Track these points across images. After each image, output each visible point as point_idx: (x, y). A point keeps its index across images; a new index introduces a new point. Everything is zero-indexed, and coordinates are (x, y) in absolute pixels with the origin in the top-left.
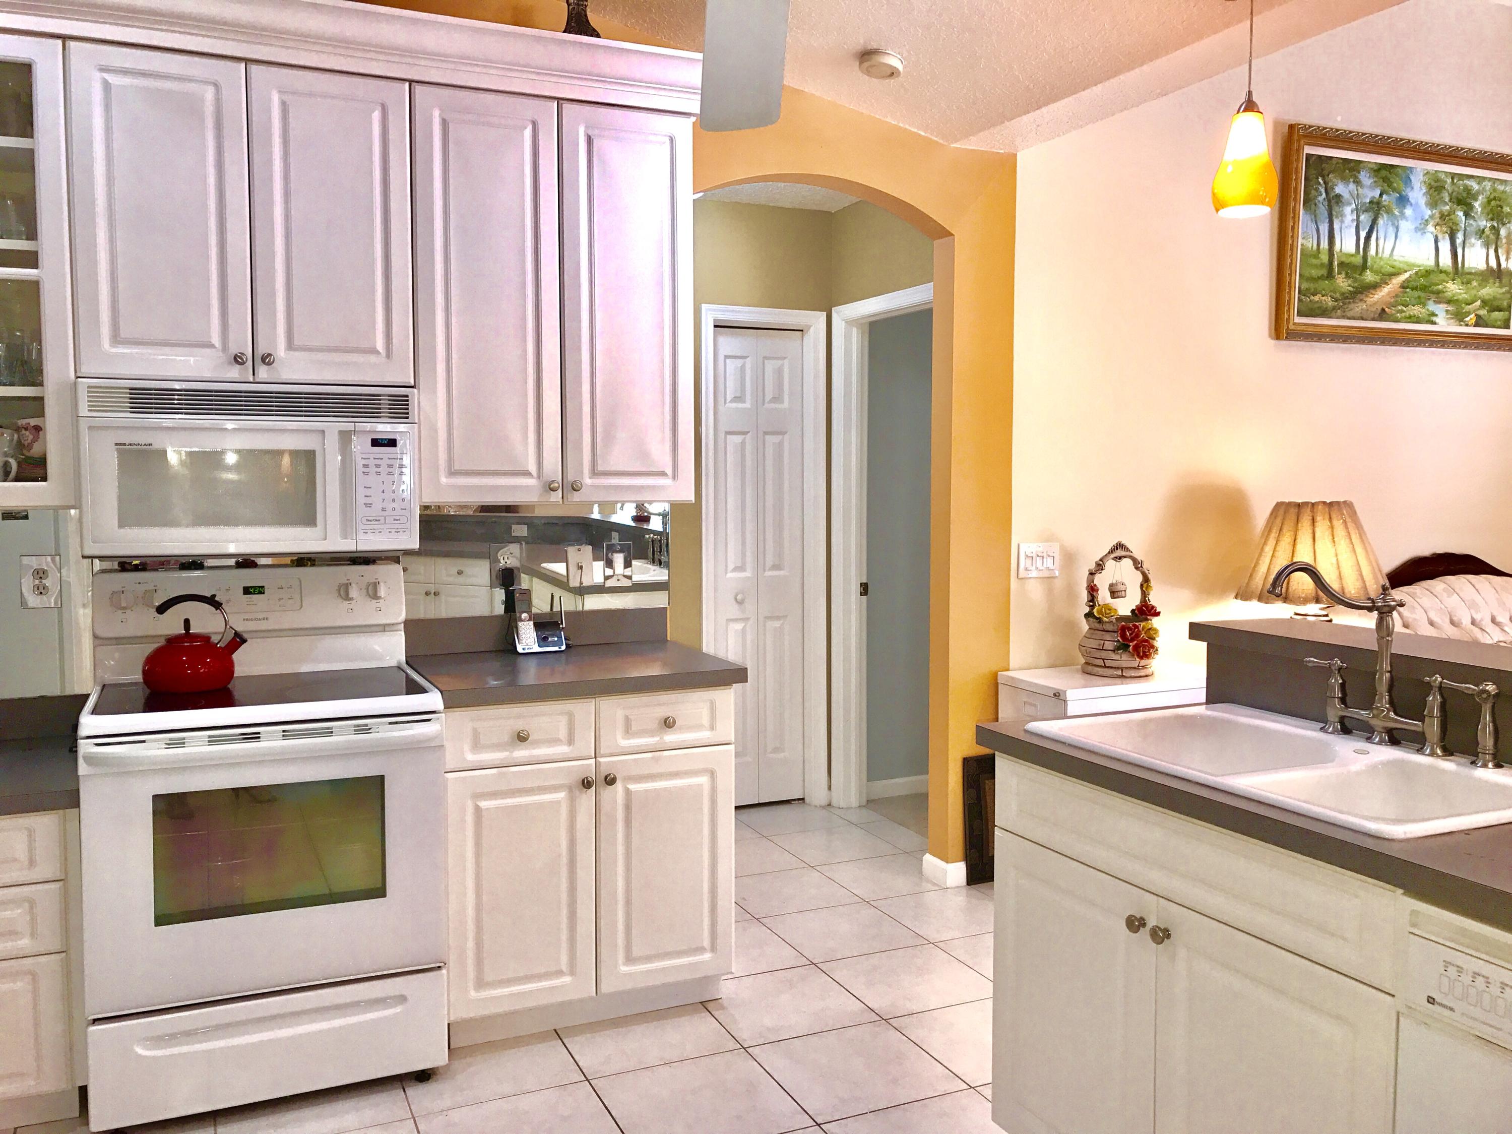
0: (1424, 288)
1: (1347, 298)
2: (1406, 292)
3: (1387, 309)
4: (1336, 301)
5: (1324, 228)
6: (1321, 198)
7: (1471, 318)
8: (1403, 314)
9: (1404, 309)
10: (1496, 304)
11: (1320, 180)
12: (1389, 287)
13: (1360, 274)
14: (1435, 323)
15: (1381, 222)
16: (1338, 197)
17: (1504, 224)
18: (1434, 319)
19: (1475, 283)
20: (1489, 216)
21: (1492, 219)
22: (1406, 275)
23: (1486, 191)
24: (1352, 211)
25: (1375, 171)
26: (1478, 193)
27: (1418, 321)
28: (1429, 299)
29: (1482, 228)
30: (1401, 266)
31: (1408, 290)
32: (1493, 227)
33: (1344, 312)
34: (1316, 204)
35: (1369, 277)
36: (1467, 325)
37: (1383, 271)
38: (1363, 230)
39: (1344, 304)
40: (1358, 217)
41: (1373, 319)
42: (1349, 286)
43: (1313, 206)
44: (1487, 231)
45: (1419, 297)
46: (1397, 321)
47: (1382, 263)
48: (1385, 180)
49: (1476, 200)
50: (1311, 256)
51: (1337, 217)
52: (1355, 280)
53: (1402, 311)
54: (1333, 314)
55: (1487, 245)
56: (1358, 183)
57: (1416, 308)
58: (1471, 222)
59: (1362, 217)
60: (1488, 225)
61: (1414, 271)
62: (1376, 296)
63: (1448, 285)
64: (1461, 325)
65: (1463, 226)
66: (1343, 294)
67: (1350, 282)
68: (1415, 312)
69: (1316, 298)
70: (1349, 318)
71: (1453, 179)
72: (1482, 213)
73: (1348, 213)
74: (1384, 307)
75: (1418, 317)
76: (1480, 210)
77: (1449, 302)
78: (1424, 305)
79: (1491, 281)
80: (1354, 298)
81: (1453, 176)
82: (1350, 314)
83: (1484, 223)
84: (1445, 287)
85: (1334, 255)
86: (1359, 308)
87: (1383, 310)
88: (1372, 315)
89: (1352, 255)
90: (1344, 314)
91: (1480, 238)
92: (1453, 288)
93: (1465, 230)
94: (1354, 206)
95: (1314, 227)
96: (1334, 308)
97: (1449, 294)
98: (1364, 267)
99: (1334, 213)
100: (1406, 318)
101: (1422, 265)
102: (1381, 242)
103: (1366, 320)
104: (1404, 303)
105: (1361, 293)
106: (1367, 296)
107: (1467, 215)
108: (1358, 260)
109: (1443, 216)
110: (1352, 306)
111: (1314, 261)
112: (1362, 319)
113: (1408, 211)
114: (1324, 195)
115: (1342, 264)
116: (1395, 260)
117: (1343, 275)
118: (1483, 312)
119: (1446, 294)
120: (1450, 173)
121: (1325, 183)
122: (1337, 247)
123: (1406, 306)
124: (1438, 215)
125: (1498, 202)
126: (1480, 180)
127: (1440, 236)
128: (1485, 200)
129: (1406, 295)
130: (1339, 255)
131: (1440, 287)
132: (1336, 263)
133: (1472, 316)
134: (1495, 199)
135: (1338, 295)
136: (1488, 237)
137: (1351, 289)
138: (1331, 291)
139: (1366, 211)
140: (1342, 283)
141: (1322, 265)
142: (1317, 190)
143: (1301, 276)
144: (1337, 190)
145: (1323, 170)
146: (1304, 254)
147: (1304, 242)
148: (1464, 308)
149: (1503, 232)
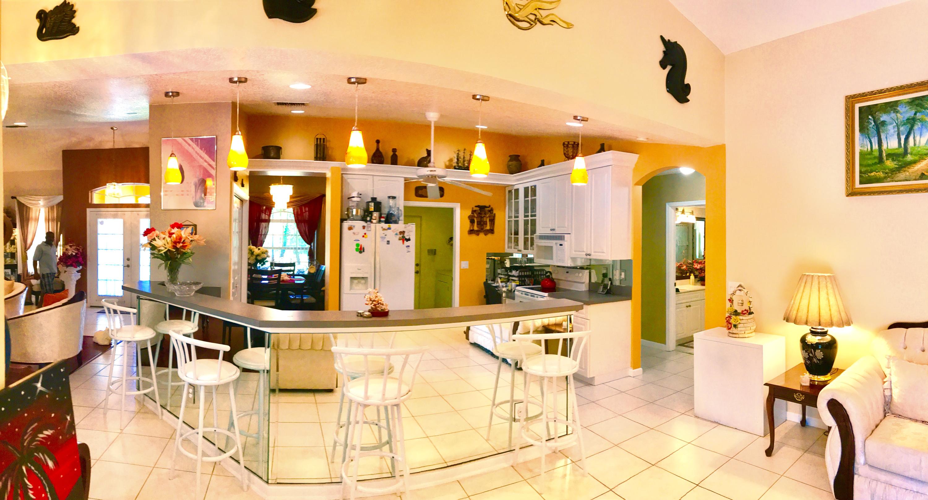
1: (894, 171)
3: (926, 173)
4: (886, 173)
5: (875, 141)
6: (871, 126)
11: (870, 117)
12: (926, 161)
13: (903, 158)
15: (916, 127)
16: (884, 123)
24: (894, 128)
25: (911, 102)
33: (892, 178)
34: (868, 129)
35: (909, 158)
37: (920, 153)
38: (903, 135)
39: (892, 174)
40: (898, 129)
41: (915, 180)
42: (895, 165)
43: (866, 131)
47: (919, 149)
48: (917, 105)
50: (866, 155)
51: (883, 132)
52: (899, 161)
54: (885, 180)
56: (897, 112)
59: (902, 129)
62: (916, 167)
66: (891, 169)
67: (895, 163)
69: (873, 174)
70: (896, 181)
73: (891, 129)
74: (923, 172)
80: (898, 171)
82: (898, 179)
85: (882, 151)
86: (902, 175)
88: (914, 178)
89: (896, 149)
90: (893, 180)
94: (895, 124)
95: (868, 141)
96: (885, 178)
98: (906, 153)
99: (881, 130)
102: (918, 138)
103: (910, 181)
105: (905, 167)
106: (909, 168)
108: (902, 150)
110: (898, 175)
111: (869, 157)
112: (907, 180)
114: (873, 124)
115: (889, 155)
117: (890, 160)
121: (873, 118)
122: (884, 147)
130: (887, 150)
132: (885, 155)
135: (887, 170)
137: (897, 166)
138: (882, 169)
139: (904, 124)
140: (890, 164)
141: (875, 158)
142: (868, 122)
143: (861, 165)
144: (882, 119)
145: (872, 112)
146: (862, 154)
147: (862, 149)
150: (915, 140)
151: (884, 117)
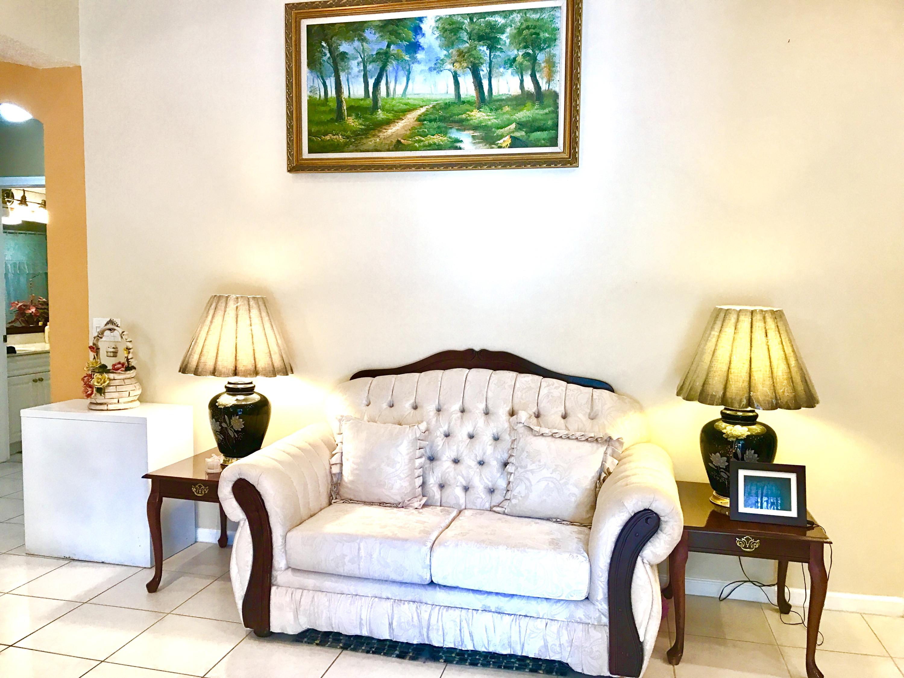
0: (443, 119)
1: (359, 135)
2: (423, 124)
3: (402, 141)
4: (348, 137)
5: (331, 82)
6: (325, 58)
7: (507, 140)
8: (422, 144)
9: (423, 139)
10: (537, 124)
11: (324, 44)
12: (403, 121)
13: (372, 114)
14: (460, 148)
15: (390, 68)
16: (344, 55)
17: (541, 50)
18: (458, 145)
19: (507, 109)
20: (521, 45)
21: (525, 47)
22: (423, 110)
23: (514, 23)
24: (358, 64)
25: (381, 27)
26: (505, 26)
27: (439, 147)
29: (512, 57)
30: (416, 102)
31: (425, 122)
32: (526, 55)
33: (357, 146)
34: (321, 64)
35: (381, 115)
36: (500, 147)
37: (395, 109)
38: (371, 78)
39: (356, 140)
40: (365, 67)
41: (389, 150)
42: (361, 124)
43: (318, 66)
44: (519, 59)
45: (439, 127)
46: (416, 149)
47: (394, 102)
48: (391, 33)
49: (503, 33)
50: (318, 105)
51: (343, 70)
52: (366, 119)
53: (420, 141)
54: (346, 149)
55: (521, 72)
56: (363, 40)
57: (435, 137)
58: (498, 53)
59: (370, 67)
60: (521, 54)
61: (431, 106)
62: (390, 131)
63: (473, 113)
64: (493, 148)
65: (488, 59)
66: (354, 132)
67: (360, 121)
68: (436, 140)
69: (328, 138)
70: (361, 151)
71: (471, 19)
72: (511, 43)
73: (355, 67)
74: (399, 139)
75: (440, 145)
76: (508, 41)
77: (476, 128)
78: (445, 134)
79: (529, 104)
80: (364, 134)
81: (471, 16)
82: (364, 147)
83: (516, 52)
84: (469, 116)
85: (342, 101)
86: (371, 142)
87: (398, 142)
88: (387, 147)
89: (362, 100)
90: (357, 148)
91: (511, 66)
92: (480, 115)
93: (491, 62)
94: (360, 59)
95: (320, 82)
96: (346, 144)
97: (475, 122)
98: (375, 107)
99: (340, 68)
100: (425, 146)
101: (441, 99)
102: (392, 86)
104: (422, 133)
105: (374, 129)
106: (379, 131)
107: (491, 48)
108: (369, 102)
109: (461, 54)
110: (364, 141)
111: (323, 109)
112: (377, 150)
113: (420, 55)
114: (328, 55)
115: (351, 109)
116: (408, 99)
117: (353, 117)
118: (520, 134)
119: (471, 122)
120: (468, 14)
121: (328, 45)
122: (345, 94)
123: (426, 136)
124: (455, 53)
125: (534, 31)
127: (458, 72)
128: (515, 31)
129: (423, 127)
130: (348, 99)
131: (464, 116)
132: (345, 108)
134: (528, 28)
135: (349, 133)
136: (521, 64)
137: (363, 127)
138: (342, 131)
139: (373, 61)
140: (352, 122)
141: (331, 111)
142: (321, 52)
143: (310, 121)
144: (342, 49)
145: (326, 35)
146: (311, 103)
147: (311, 94)
148: (494, 132)
149: (541, 57)
150: (388, 88)
151: (344, 47)
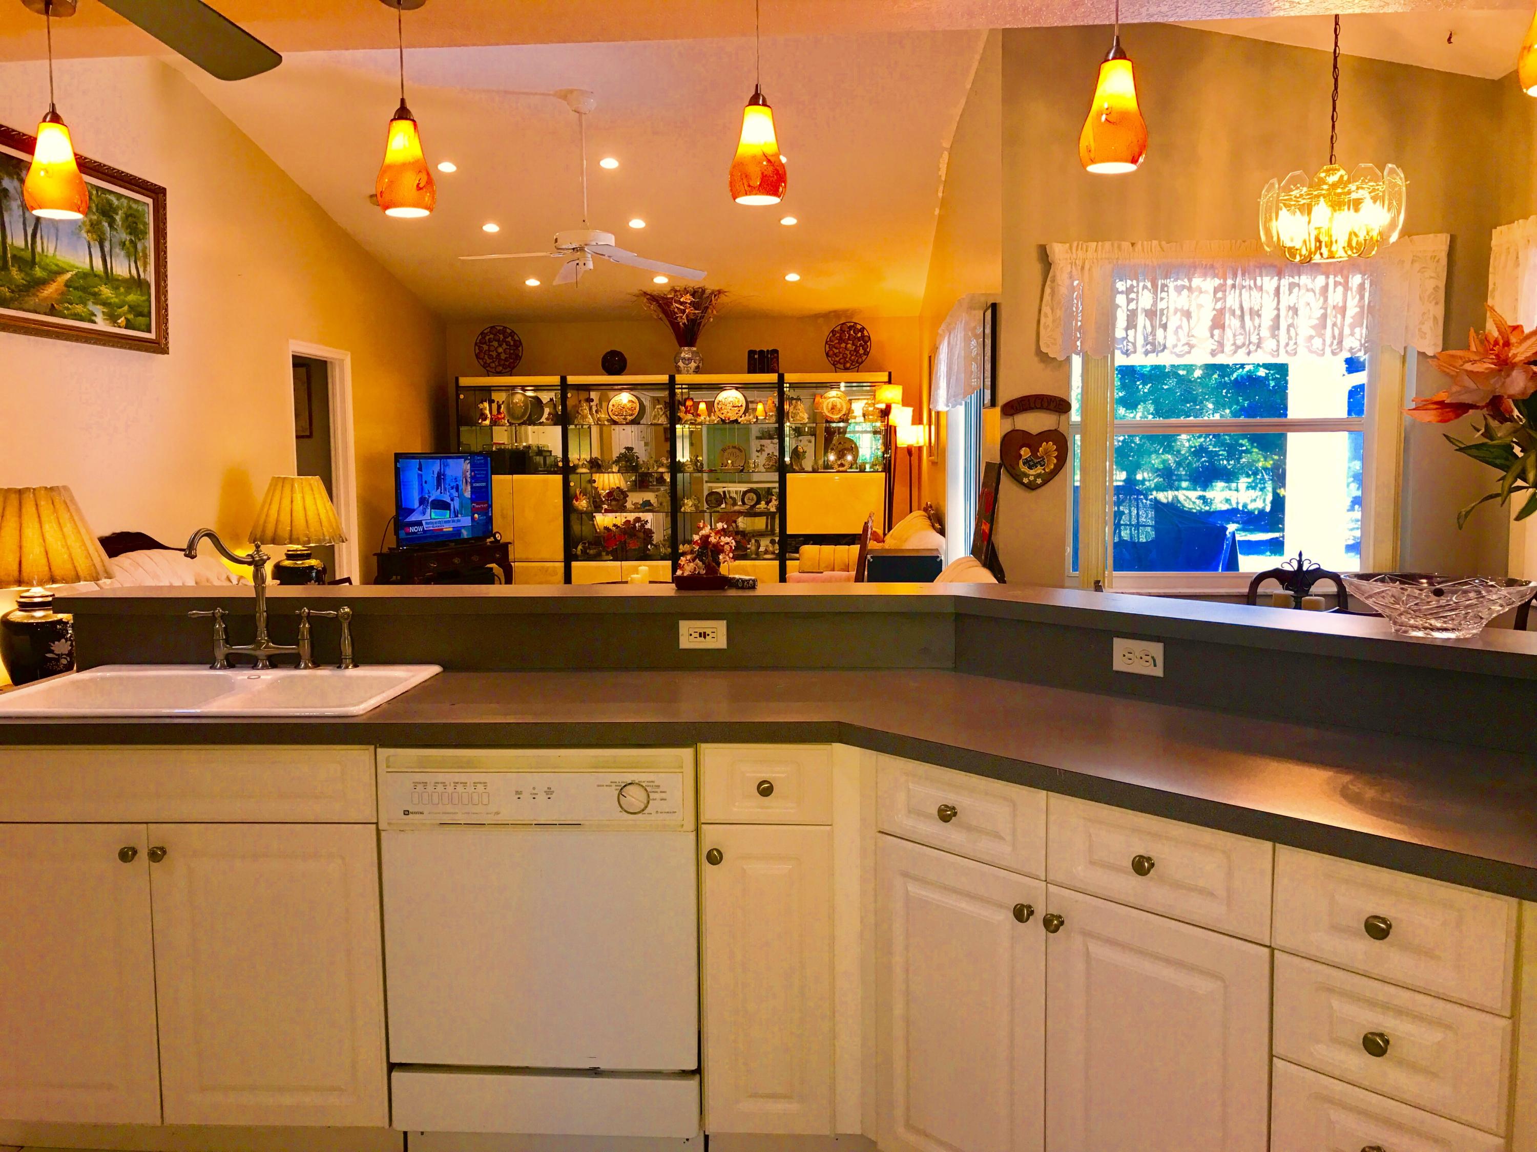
0: (84, 289)
1: (21, 291)
2: (70, 291)
3: (55, 305)
4: (13, 292)
7: (122, 321)
8: (69, 312)
9: (70, 306)
10: (140, 309)
12: (55, 284)
13: (31, 269)
14: (94, 322)
17: (140, 240)
18: (94, 318)
19: (122, 290)
20: (128, 231)
21: (131, 234)
22: (68, 276)
23: (124, 207)
24: (18, 208)
26: (118, 208)
27: (82, 319)
28: (89, 300)
29: (123, 240)
30: (64, 266)
31: (71, 289)
32: (131, 241)
33: (21, 304)
35: (38, 272)
36: (119, 327)
37: (49, 268)
38: (29, 227)
39: (20, 296)
40: (24, 213)
41: (45, 314)
42: (23, 279)
44: (127, 243)
45: (80, 297)
46: (65, 317)
47: (48, 261)
49: (117, 214)
51: (6, 211)
52: (27, 274)
53: (68, 309)
54: (11, 305)
55: (128, 256)
57: (79, 306)
58: (115, 233)
59: (27, 215)
60: (128, 239)
61: (74, 272)
62: (46, 292)
63: (102, 288)
64: (115, 326)
65: (109, 236)
66: (17, 286)
67: (23, 275)
68: (79, 311)
70: (24, 310)
72: (122, 227)
73: (15, 209)
74: (53, 303)
75: (81, 316)
76: (120, 223)
77: (105, 304)
78: (85, 305)
79: (134, 289)
80: (27, 291)
82: (26, 306)
83: (125, 236)
84: (100, 291)
85: (6, 247)
86: (32, 301)
87: (52, 305)
88: (44, 310)
89: (22, 250)
90: (21, 306)
91: (123, 249)
92: (106, 292)
93: (111, 240)
94: (19, 203)
96: (12, 299)
97: (103, 297)
98: (33, 263)
100: (71, 315)
101: (80, 267)
102: (45, 241)
103: (39, 313)
104: (69, 300)
105: (33, 287)
106: (38, 291)
107: (111, 226)
108: (28, 255)
109: (92, 225)
110: (26, 299)
112: (36, 312)
115: (14, 257)
116: (58, 260)
117: (16, 268)
118: (131, 317)
119: (101, 297)
122: (9, 241)
123: (71, 304)
124: (89, 223)
125: (134, 219)
126: (119, 196)
127: (92, 243)
128: (124, 215)
129: (70, 294)
130: (11, 246)
131: (96, 290)
132: (9, 256)
133: (123, 319)
134: (131, 215)
135: (13, 287)
136: (128, 248)
137: (24, 282)
138: (7, 283)
140: (16, 274)
148: (116, 311)
149: (140, 246)
150: (42, 243)
